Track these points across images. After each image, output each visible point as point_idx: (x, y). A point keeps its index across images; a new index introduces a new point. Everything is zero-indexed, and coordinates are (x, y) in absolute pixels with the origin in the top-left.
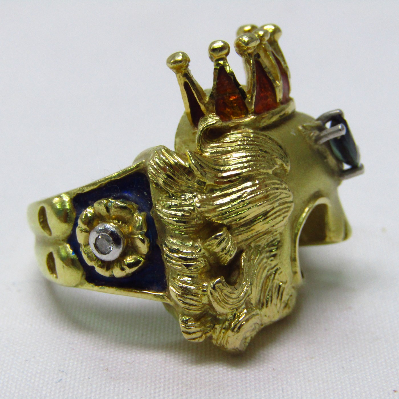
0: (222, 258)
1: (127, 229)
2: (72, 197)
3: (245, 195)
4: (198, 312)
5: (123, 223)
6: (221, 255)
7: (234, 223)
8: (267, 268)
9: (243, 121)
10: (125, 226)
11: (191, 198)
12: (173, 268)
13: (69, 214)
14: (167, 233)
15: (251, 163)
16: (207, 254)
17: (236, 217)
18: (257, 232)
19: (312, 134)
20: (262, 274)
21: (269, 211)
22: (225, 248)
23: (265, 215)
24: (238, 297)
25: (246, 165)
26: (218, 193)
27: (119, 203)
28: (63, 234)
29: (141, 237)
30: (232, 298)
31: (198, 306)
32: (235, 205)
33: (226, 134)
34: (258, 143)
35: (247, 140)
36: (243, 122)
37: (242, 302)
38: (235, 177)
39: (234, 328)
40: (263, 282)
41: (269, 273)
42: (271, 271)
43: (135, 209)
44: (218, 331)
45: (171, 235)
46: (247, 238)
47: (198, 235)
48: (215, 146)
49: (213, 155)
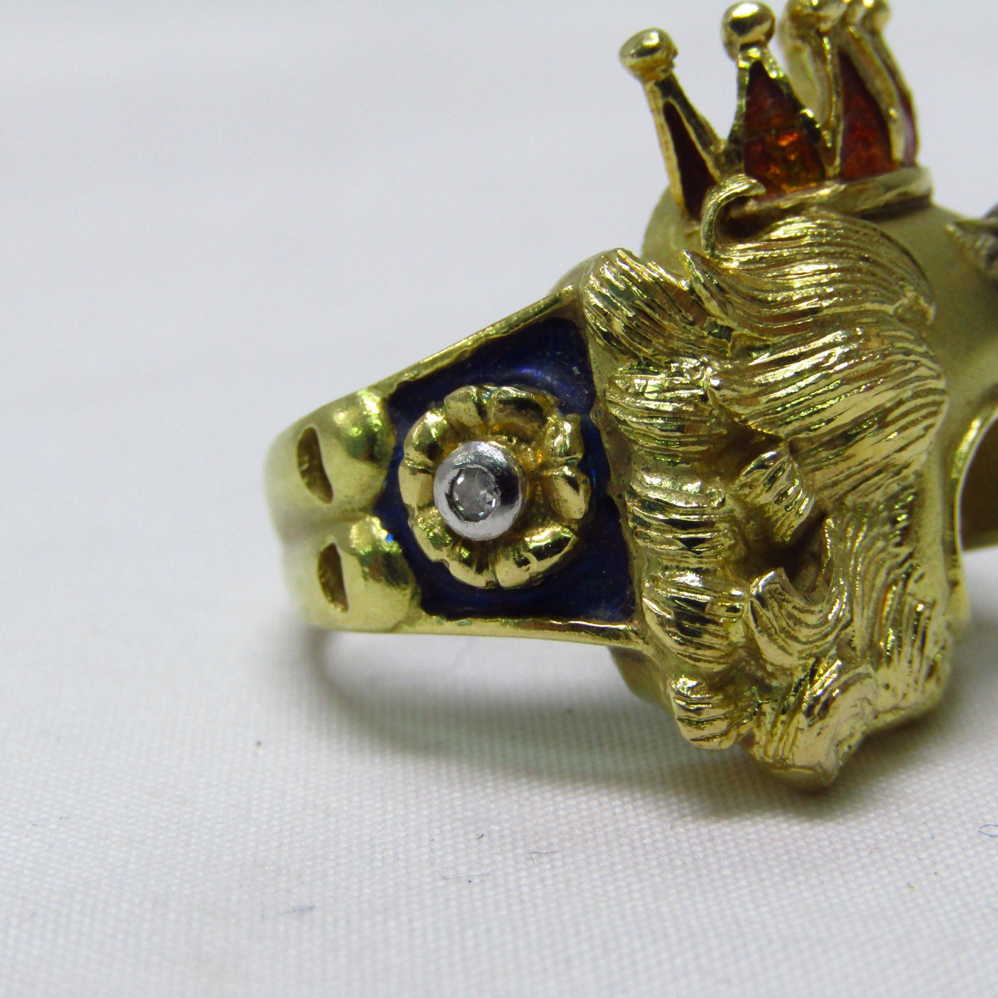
0: (777, 521)
1: (531, 457)
2: (386, 396)
3: (832, 361)
4: (717, 668)
5: (521, 440)
6: (775, 512)
7: (802, 436)
8: (887, 565)
9: (814, 195)
10: (526, 449)
11: (696, 369)
12: (653, 551)
13: (379, 437)
14: (635, 463)
15: (841, 286)
16: (739, 513)
17: (809, 420)
18: (861, 464)
19: (979, 243)
20: (875, 578)
21: (891, 410)
22: (786, 493)
23: (881, 418)
24: (822, 624)
25: (829, 290)
26: (765, 358)
27: (512, 392)
28: (363, 491)
29: (569, 473)
30: (808, 626)
31: (719, 649)
32: (807, 386)
33: (774, 225)
34: (855, 243)
35: (828, 235)
36: (814, 198)
37: (831, 638)
38: (804, 319)
39: (811, 708)
40: (878, 599)
41: (892, 576)
42: (898, 571)
43: (552, 406)
44: (768, 719)
45: (645, 466)
46: (836, 478)
47: (713, 468)
48: (750, 249)
49: (746, 267)
